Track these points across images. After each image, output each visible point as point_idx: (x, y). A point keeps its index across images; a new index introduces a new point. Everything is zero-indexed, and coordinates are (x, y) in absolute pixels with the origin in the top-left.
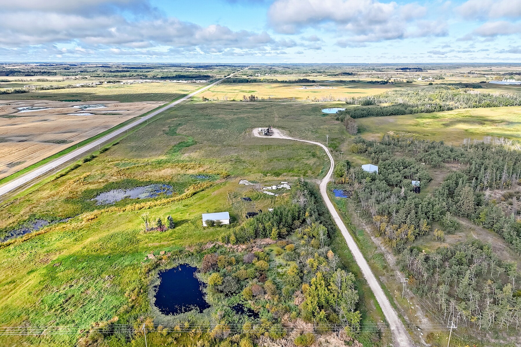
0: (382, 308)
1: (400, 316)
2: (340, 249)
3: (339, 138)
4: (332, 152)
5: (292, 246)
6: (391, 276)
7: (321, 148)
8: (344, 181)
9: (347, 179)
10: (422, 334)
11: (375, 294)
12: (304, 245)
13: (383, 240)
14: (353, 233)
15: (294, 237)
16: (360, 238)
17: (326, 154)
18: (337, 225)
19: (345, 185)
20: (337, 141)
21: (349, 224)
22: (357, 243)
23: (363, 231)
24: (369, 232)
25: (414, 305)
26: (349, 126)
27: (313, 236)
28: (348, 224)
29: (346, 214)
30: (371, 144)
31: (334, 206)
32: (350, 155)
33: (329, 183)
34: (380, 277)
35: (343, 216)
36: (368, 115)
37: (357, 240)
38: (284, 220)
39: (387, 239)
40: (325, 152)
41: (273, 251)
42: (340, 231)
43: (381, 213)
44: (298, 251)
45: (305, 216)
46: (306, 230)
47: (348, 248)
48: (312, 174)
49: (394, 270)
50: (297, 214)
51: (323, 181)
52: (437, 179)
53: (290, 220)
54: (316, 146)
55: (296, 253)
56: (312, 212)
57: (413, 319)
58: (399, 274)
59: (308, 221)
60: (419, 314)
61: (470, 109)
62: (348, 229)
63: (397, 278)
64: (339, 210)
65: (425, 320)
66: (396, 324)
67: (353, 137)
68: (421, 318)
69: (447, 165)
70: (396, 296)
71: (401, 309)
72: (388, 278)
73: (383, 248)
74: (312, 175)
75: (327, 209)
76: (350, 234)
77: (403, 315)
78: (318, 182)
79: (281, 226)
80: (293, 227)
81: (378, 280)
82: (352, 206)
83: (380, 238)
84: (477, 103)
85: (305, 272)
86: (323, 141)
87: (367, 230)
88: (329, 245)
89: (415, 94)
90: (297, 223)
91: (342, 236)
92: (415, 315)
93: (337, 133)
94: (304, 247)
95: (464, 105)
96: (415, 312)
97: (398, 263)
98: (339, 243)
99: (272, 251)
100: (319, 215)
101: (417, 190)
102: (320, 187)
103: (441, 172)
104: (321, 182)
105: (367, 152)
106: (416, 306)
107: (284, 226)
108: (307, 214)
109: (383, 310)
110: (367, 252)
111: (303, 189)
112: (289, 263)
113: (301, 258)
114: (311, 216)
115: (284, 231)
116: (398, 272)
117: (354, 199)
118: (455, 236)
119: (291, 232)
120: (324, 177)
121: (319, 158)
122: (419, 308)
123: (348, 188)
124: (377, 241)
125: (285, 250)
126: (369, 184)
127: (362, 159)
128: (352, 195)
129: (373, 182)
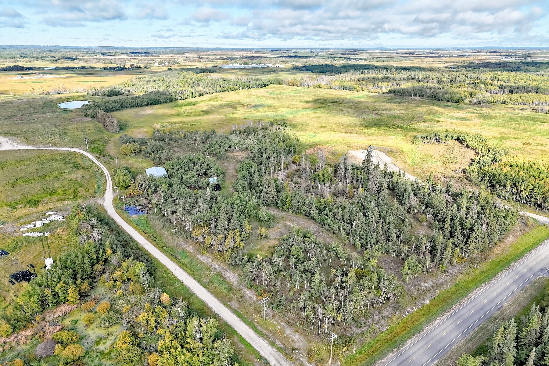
0: (251, 343)
1: (272, 344)
2: (169, 284)
3: (100, 138)
4: (99, 158)
5: (105, 303)
6: (241, 297)
7: (82, 156)
8: (132, 194)
9: (137, 191)
10: (302, 355)
11: (235, 328)
12: (121, 297)
13: (212, 257)
14: (174, 257)
15: (100, 289)
16: (185, 261)
17: (93, 163)
18: (150, 254)
19: (136, 198)
20: (98, 143)
21: (165, 248)
22: (185, 270)
23: (184, 251)
24: (192, 251)
25: (278, 324)
26: (108, 122)
27: (129, 279)
28: (163, 247)
29: (155, 236)
30: (143, 142)
31: (136, 228)
32: (124, 158)
33: (114, 200)
34: (229, 303)
35: (153, 239)
36: (122, 107)
37: (183, 266)
38: (79, 271)
39: (217, 254)
40: (90, 160)
41: (78, 322)
42: (158, 260)
43: (196, 225)
44: (116, 307)
45: (105, 254)
46: (117, 274)
47: (178, 280)
48: (86, 192)
49: (241, 289)
50: (94, 256)
51: (105, 199)
52: (229, 172)
53: (88, 269)
54: (74, 153)
55: (116, 312)
56: (114, 246)
57: (285, 340)
58: (248, 292)
59: (114, 260)
60: (288, 332)
61: (217, 94)
62: (166, 255)
63: (247, 297)
64: (143, 233)
65: (296, 337)
66: (274, 356)
67: (117, 136)
68: (291, 336)
69: (230, 154)
70: (256, 321)
71: (269, 334)
72: (238, 301)
73: (217, 266)
74: (87, 194)
75: (128, 234)
76: (172, 260)
77: (273, 341)
78: (100, 202)
79: (79, 281)
80: (93, 275)
81: (229, 307)
82: (157, 222)
83: (208, 254)
84: (222, 87)
85: (141, 335)
86: (82, 145)
87: (188, 249)
88: (153, 286)
89: (161, 80)
90: (98, 267)
91: (163, 266)
92: (285, 335)
93: (94, 132)
94: (123, 299)
95: (212, 91)
96: (283, 331)
97: (242, 280)
98: (164, 278)
99: (76, 321)
100: (123, 247)
101: (218, 187)
102: (105, 208)
103: (228, 163)
104: (104, 200)
105: (143, 152)
106: (282, 324)
107: (82, 278)
108: (109, 251)
109: (253, 345)
110: (201, 277)
111: (88, 218)
112: (110, 330)
113: (125, 316)
114: (114, 252)
115: (85, 285)
116: (246, 290)
117: (155, 213)
118: (274, 229)
119: (93, 283)
120: (104, 193)
121: (85, 168)
122: (285, 325)
123: (142, 201)
124: (206, 259)
125: (96, 313)
126: (168, 191)
127: (141, 162)
128: (150, 209)
129: (171, 188)
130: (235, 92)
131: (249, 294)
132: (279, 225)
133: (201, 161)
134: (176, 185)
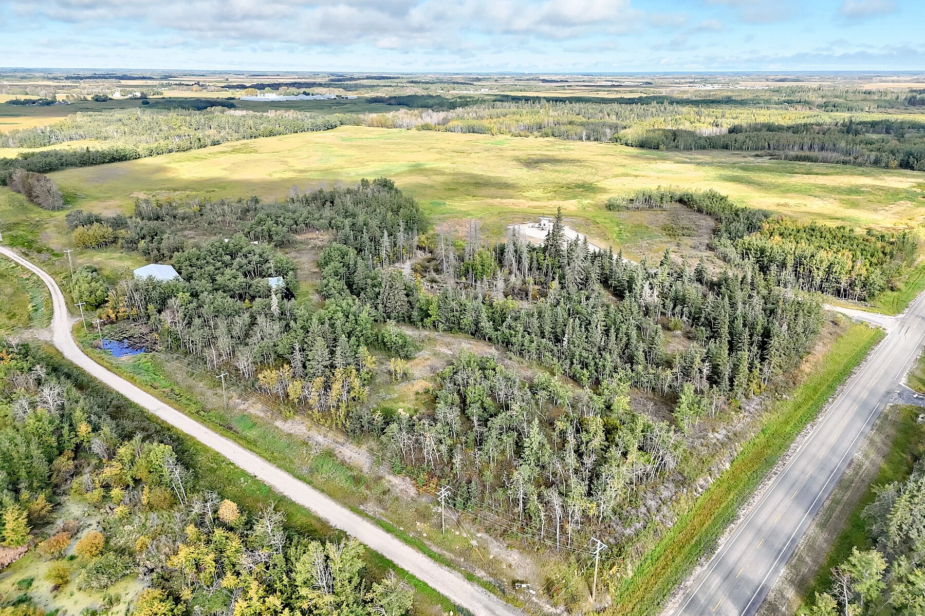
0: (426, 581)
1: (470, 578)
2: (226, 483)
3: (25, 221)
4: (27, 255)
5: (91, 534)
6: (384, 493)
8: (113, 316)
9: (123, 309)
10: (534, 593)
11: (385, 555)
12: (127, 518)
13: (308, 422)
14: (226, 428)
15: (73, 509)
16: (252, 434)
17: (17, 264)
18: (173, 427)
19: (122, 324)
20: (21, 228)
21: (202, 413)
22: (254, 451)
23: (245, 417)
24: (262, 415)
25: (473, 536)
26: (37, 190)
27: (137, 481)
28: (197, 412)
29: (177, 392)
30: (118, 223)
31: (132, 380)
32: (81, 253)
33: (75, 331)
34: (362, 507)
35: (173, 398)
36: (62, 165)
37: (249, 444)
38: (23, 473)
39: (317, 415)
40: (7, 259)
41: (35, 584)
42: (192, 438)
43: (261, 363)
44: (119, 541)
45: (76, 436)
46: (108, 474)
47: (244, 473)
48: (10, 318)
49: (380, 478)
50: (53, 440)
51: (55, 329)
52: (303, 266)
53: (41, 467)
55: (121, 551)
56: (93, 417)
57: (492, 566)
58: (397, 482)
59: (97, 445)
60: (496, 549)
61: (245, 141)
62: (208, 427)
63: (397, 491)
64: (151, 388)
65: (514, 557)
66: (480, 601)
67: (61, 215)
68: (503, 556)
69: (298, 237)
70: (425, 535)
71: (458, 559)
72: (380, 501)
73: (320, 439)
74: (13, 322)
75: (117, 393)
76: (222, 435)
77: (469, 570)
78: (43, 335)
79: (25, 495)
80: (54, 480)
81: (363, 514)
82: (176, 367)
83: (297, 418)
84: (254, 130)
85: (186, 594)
87: (252, 411)
88: (194, 490)
90: (64, 463)
91: (206, 449)
92: (491, 557)
93: (10, 210)
94: (131, 523)
95: (236, 135)
96: (484, 548)
97: (378, 462)
98: (212, 471)
99: (30, 582)
100: (113, 418)
101: (288, 294)
102: (58, 347)
103: (298, 251)
104: (51, 331)
105: (120, 241)
106: (479, 535)
107: (30, 487)
108: (83, 428)
109: (430, 584)
110: (291, 462)
111: (26, 365)
112: (112, 591)
113: (141, 557)
114: (96, 429)
115: (40, 502)
116: (391, 478)
117: (169, 349)
118: (417, 361)
119: (56, 498)
120: (50, 319)
122: (486, 536)
123: (137, 329)
124: (297, 427)
125: (72, 558)
126: (191, 306)
127: (121, 258)
128: (155, 343)
129: (195, 300)
130: (279, 137)
131: (401, 484)
132: (425, 353)
133: (244, 250)
134: (206, 293)
